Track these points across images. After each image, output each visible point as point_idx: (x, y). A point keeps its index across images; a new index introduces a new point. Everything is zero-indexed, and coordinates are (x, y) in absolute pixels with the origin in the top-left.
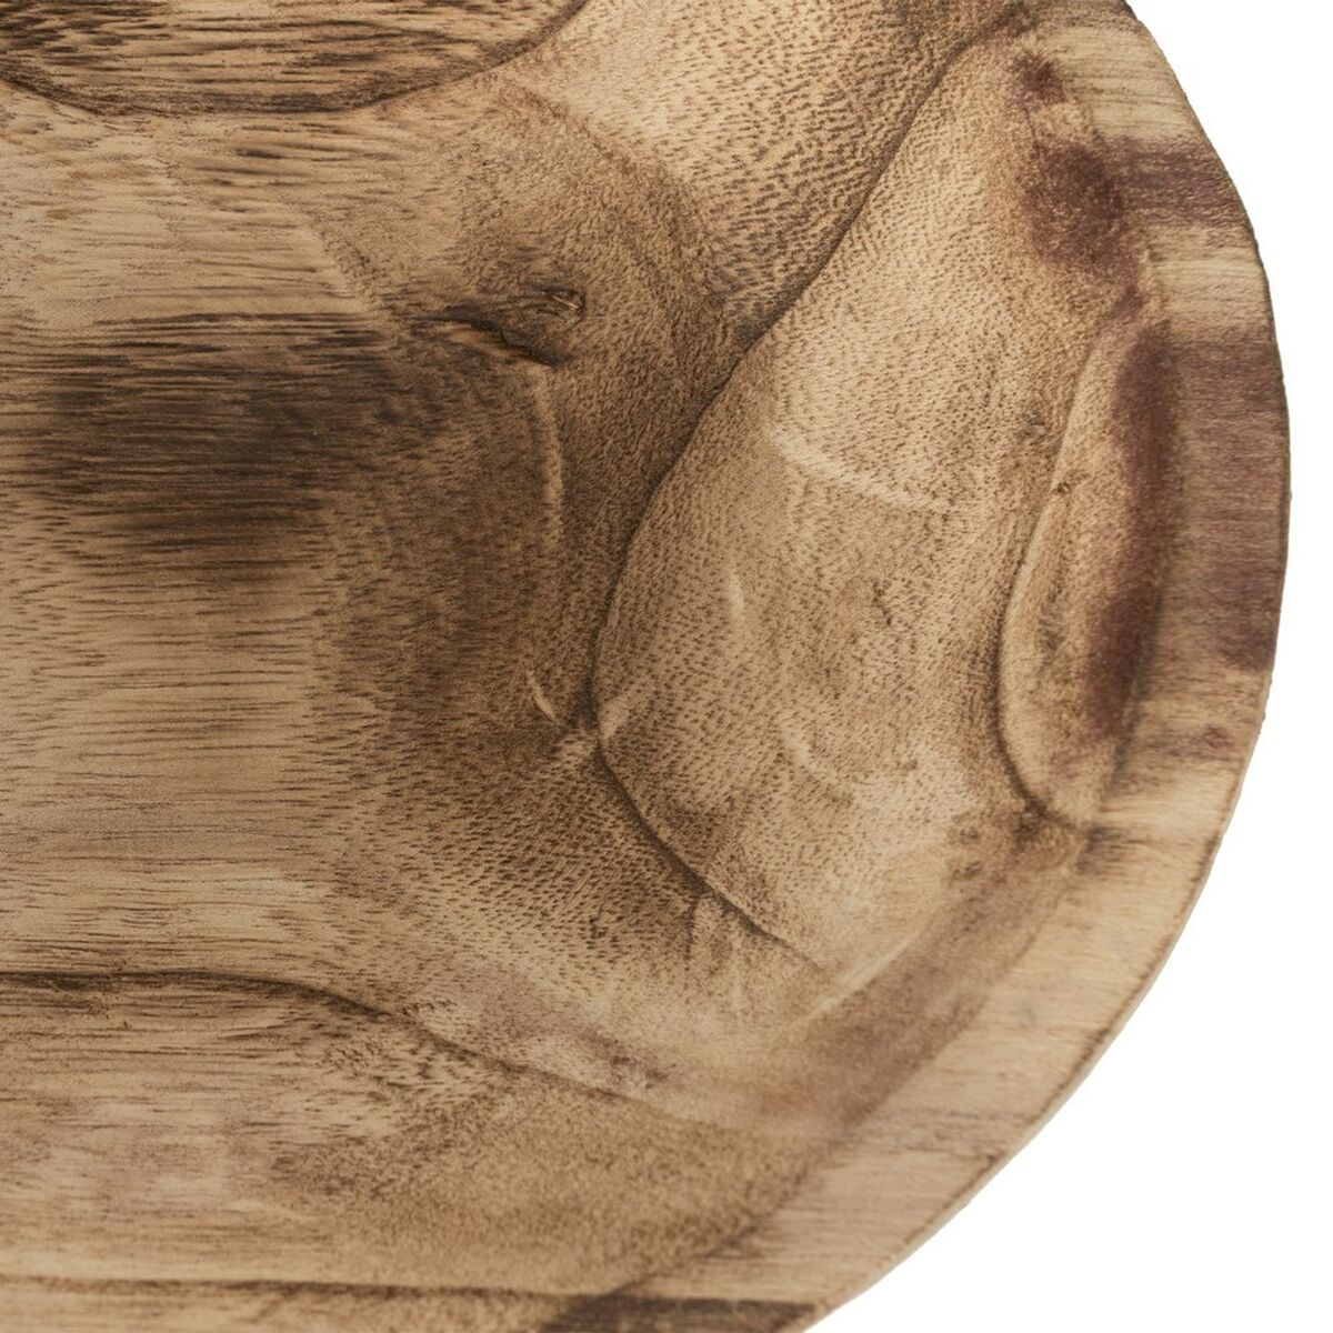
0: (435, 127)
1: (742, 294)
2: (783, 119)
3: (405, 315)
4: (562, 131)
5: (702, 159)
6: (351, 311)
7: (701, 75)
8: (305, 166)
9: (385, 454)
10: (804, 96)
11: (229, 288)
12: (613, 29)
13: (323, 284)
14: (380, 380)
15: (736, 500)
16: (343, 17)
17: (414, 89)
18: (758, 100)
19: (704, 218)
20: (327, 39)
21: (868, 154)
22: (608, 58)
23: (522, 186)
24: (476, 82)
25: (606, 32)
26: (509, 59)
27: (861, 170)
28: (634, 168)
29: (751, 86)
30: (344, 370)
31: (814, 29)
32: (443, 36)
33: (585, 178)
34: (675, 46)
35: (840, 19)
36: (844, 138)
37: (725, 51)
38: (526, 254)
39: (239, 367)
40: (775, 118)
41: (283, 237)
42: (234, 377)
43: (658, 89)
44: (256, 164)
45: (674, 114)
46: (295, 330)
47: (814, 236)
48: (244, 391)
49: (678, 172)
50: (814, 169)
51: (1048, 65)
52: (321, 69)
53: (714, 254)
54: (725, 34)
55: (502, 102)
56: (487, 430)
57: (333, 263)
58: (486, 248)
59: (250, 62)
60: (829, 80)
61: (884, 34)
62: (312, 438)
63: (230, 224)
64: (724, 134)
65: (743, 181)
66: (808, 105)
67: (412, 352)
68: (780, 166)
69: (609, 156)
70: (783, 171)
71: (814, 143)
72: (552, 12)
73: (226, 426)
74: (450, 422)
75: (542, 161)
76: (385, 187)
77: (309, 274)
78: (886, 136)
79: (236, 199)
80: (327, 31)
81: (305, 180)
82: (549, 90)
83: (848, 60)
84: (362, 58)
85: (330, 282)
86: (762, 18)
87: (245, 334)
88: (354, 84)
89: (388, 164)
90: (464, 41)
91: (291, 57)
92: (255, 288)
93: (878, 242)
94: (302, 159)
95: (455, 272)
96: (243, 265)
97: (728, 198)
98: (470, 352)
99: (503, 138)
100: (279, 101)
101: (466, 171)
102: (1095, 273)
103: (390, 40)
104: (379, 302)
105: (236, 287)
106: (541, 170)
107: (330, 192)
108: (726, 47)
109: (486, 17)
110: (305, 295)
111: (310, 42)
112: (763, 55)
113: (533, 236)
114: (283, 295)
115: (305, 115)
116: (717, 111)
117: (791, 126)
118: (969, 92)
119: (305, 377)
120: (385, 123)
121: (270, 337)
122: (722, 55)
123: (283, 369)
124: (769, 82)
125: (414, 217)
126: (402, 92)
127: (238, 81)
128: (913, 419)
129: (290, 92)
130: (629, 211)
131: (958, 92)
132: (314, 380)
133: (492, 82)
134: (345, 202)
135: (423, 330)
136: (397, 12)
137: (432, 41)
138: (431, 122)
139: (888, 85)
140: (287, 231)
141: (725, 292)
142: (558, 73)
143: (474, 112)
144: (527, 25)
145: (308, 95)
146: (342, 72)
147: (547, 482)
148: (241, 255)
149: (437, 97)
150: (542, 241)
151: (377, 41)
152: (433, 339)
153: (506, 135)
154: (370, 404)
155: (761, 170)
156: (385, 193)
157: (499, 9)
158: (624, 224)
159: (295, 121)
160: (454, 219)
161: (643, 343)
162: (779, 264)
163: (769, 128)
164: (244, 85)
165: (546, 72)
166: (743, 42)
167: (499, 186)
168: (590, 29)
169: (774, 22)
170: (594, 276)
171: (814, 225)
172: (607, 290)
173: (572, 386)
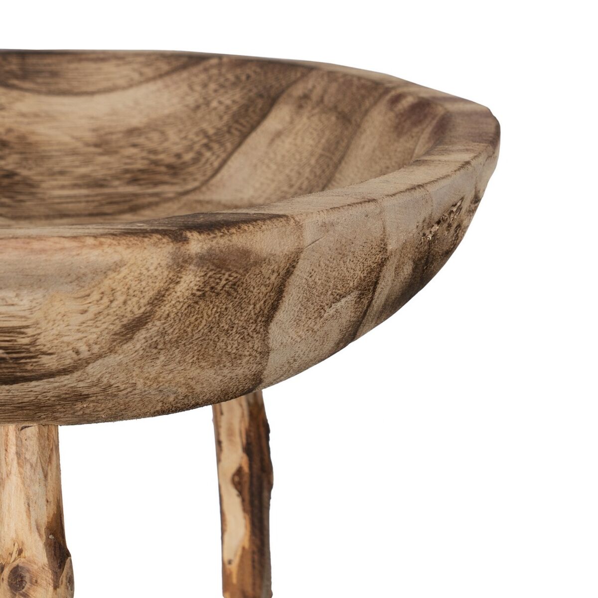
84: (126, 201)
90: (169, 193)
109: (178, 186)
131: (367, 124)
142: (209, 193)
165: (204, 193)
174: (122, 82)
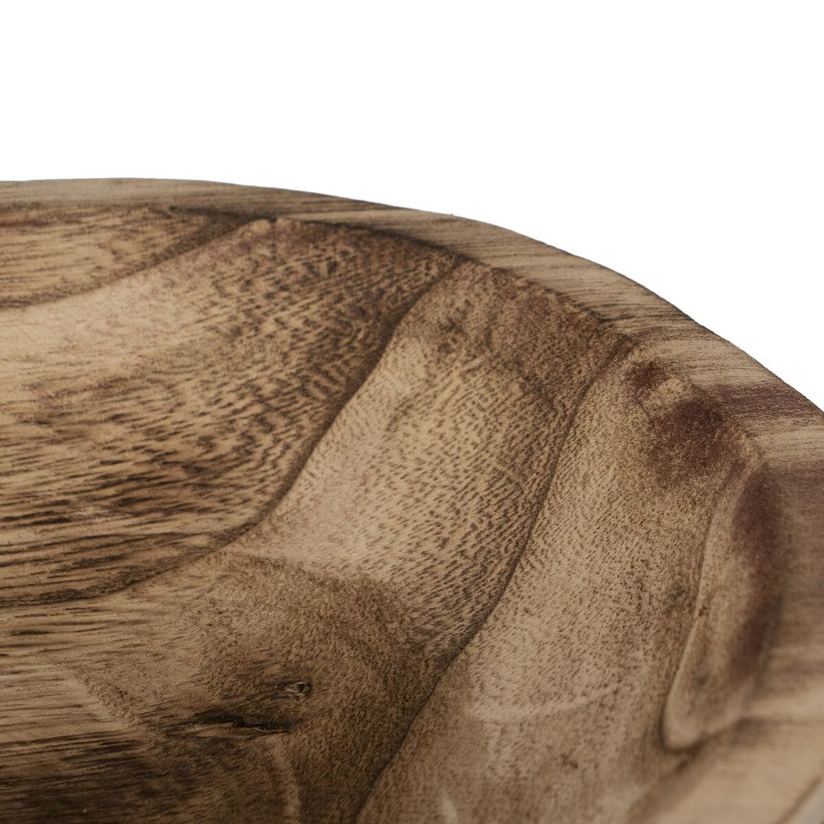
0: (177, 596)
1: (438, 638)
2: (458, 512)
3: (160, 725)
4: (282, 577)
5: (398, 563)
6: (113, 730)
7: (390, 505)
8: (70, 637)
9: (147, 816)
10: (473, 489)
11: (7, 725)
12: (317, 495)
13: (89, 714)
14: (140, 771)
15: (446, 758)
16: (96, 534)
17: (159, 573)
18: (437, 506)
19: (403, 600)
20: (84, 550)
21: (527, 505)
22: (315, 518)
23: (252, 622)
24: (209, 560)
25: (311, 500)
26: (234, 539)
27: (524, 518)
28: (343, 585)
29: (430, 500)
30: (109, 769)
31: (474, 437)
32: (180, 534)
33: (304, 604)
34: (367, 491)
35: (492, 419)
36: (508, 503)
37: (406, 481)
38: (259, 665)
39: (17, 777)
40: (452, 514)
41: (52, 687)
42: (14, 785)
43: (356, 526)
44: (27, 639)
45: (371, 540)
46: (65, 747)
47: (493, 580)
48: (22, 792)
49: (379, 577)
50: (487, 536)
51: (651, 363)
52: (80, 571)
53: (413, 620)
54: (405, 468)
55: (231, 568)
56: (233, 785)
57: (96, 699)
58: (226, 669)
59: (21, 574)
60: (490, 469)
61: (526, 413)
62: (82, 815)
63: (7, 683)
64: (413, 540)
65: (432, 566)
66: (477, 494)
67: (166, 750)
68: (459, 546)
69: (322, 584)
70: (463, 548)
71: (484, 518)
72: (267, 498)
73: (7, 816)
74: (201, 788)
75: (267, 602)
76: (138, 642)
77: (77, 709)
78: (538, 485)
79: (12, 666)
80: (83, 544)
81: (69, 646)
82: (269, 552)
83: (502, 447)
84: (113, 559)
85: (94, 713)
86: (433, 445)
87: (22, 754)
88: (109, 578)
89: (140, 627)
90: (196, 534)
91: (54, 566)
92: (30, 723)
93: (543, 558)
94: (68, 632)
95: (201, 690)
96: (19, 709)
97: (421, 582)
98: (215, 741)
99: (234, 594)
100: (46, 597)
101: (205, 620)
102: (708, 474)
103: (137, 543)
104: (137, 720)
105: (13, 725)
106: (268, 608)
107: (91, 651)
108: (407, 478)
109: (213, 515)
110: (74, 723)
111: (70, 553)
112: (437, 473)
113: (264, 653)
114: (54, 725)
115: (67, 603)
116: (405, 526)
117: (465, 514)
118: (596, 416)
119: (74, 777)
120: (136, 600)
121: (44, 755)
122: (405, 484)
123: (56, 774)
124: (444, 491)
125: (164, 658)
126: (148, 577)
127: (11, 587)
128: (584, 652)
129: (55, 590)
130: (342, 615)
131: (588, 421)
132: (83, 778)
133: (223, 557)
134: (104, 656)
135: (175, 733)
136: (141, 524)
137: (170, 539)
138: (174, 594)
139: (535, 448)
140: (55, 683)
141: (425, 640)
142: (276, 538)
143: (209, 580)
144: (249, 513)
145: (70, 590)
146: (98, 571)
147: (287, 804)
148: (18, 703)
149: (179, 575)
150: (272, 655)
151: (126, 545)
152: (185, 738)
153: (237, 591)
154: (131, 788)
155: (445, 555)
156: (138, 645)
157: (224, 507)
158: (338, 625)
159: (60, 608)
160: (197, 654)
161: (361, 697)
162: (467, 609)
163: (448, 524)
164: (16, 590)
165: (266, 540)
166: (420, 469)
167: (233, 626)
168: (298, 502)
169: (442, 445)
170: (317, 667)
171: (492, 572)
172: (329, 673)
173: (304, 739)
174: (79, 275)
